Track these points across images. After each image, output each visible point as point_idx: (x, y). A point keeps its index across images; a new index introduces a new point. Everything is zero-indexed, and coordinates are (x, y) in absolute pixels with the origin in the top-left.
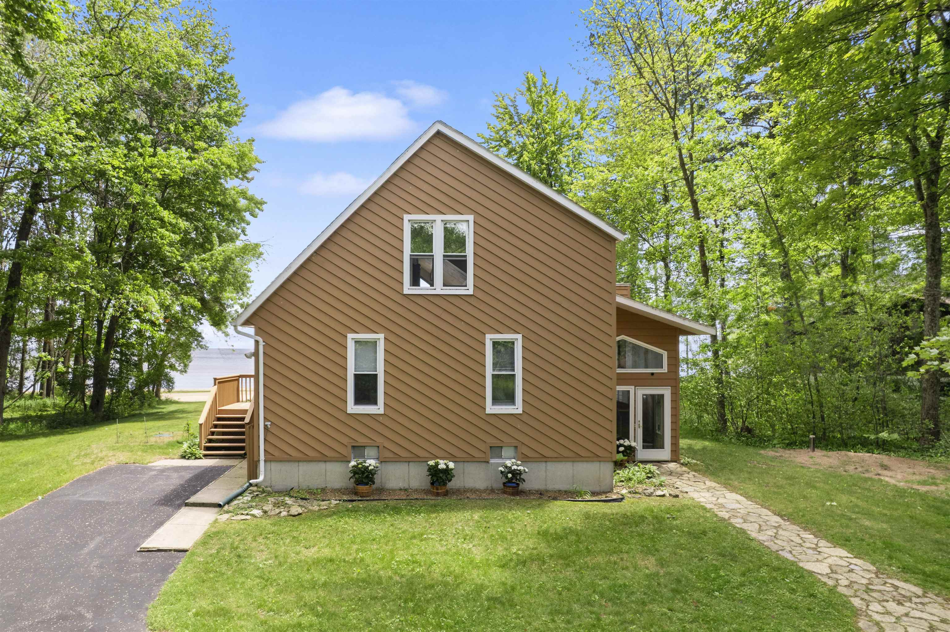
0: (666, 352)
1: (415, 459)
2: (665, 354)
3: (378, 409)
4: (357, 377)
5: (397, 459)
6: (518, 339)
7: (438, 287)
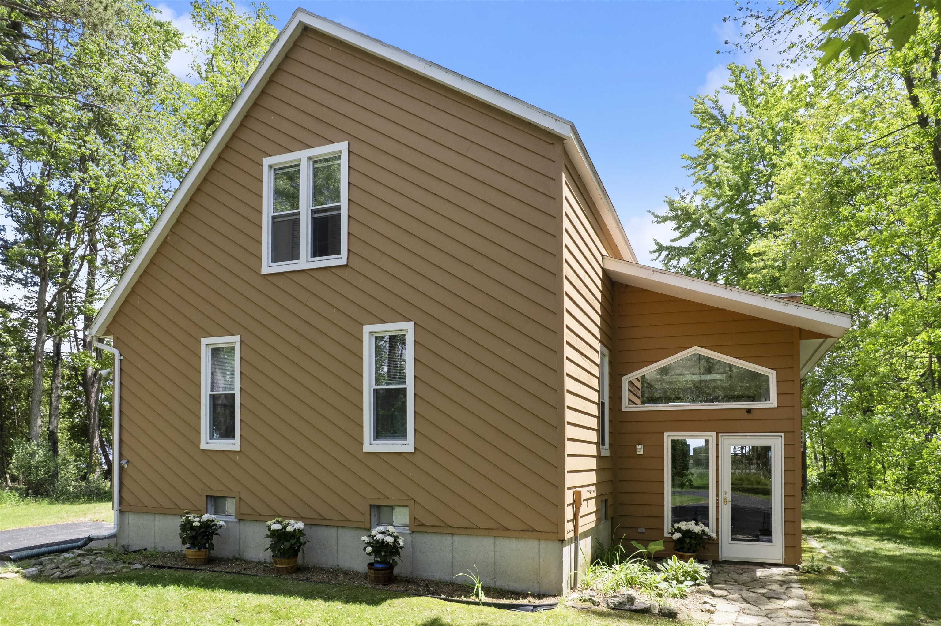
0: (774, 372)
2: (772, 375)
3: (234, 444)
5: (256, 518)
6: (409, 330)
7: (305, 260)
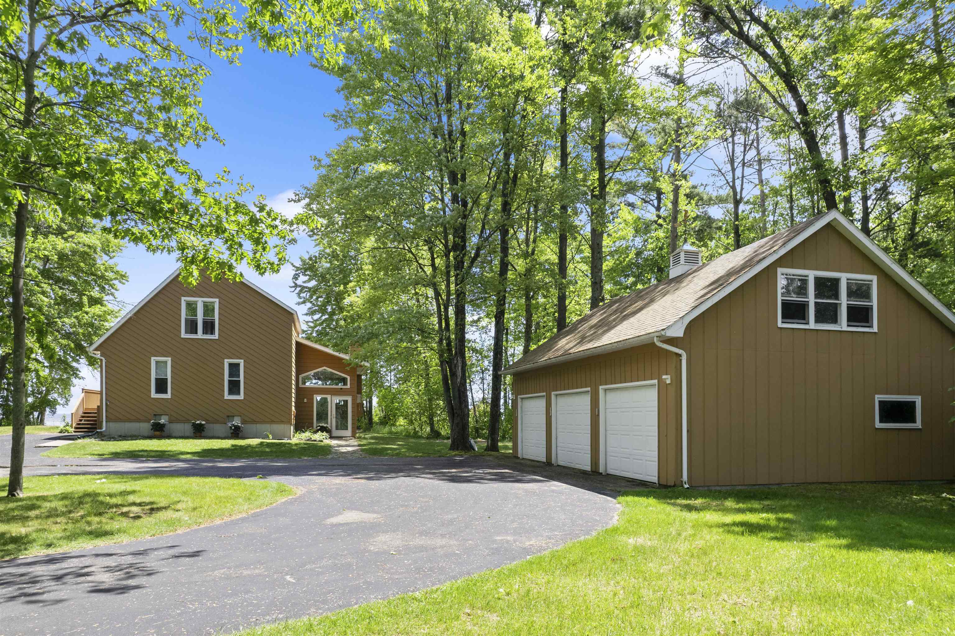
1: (187, 421)
2: (348, 378)
3: (168, 396)
4: (157, 380)
5: (178, 421)
6: (241, 362)
7: (200, 335)
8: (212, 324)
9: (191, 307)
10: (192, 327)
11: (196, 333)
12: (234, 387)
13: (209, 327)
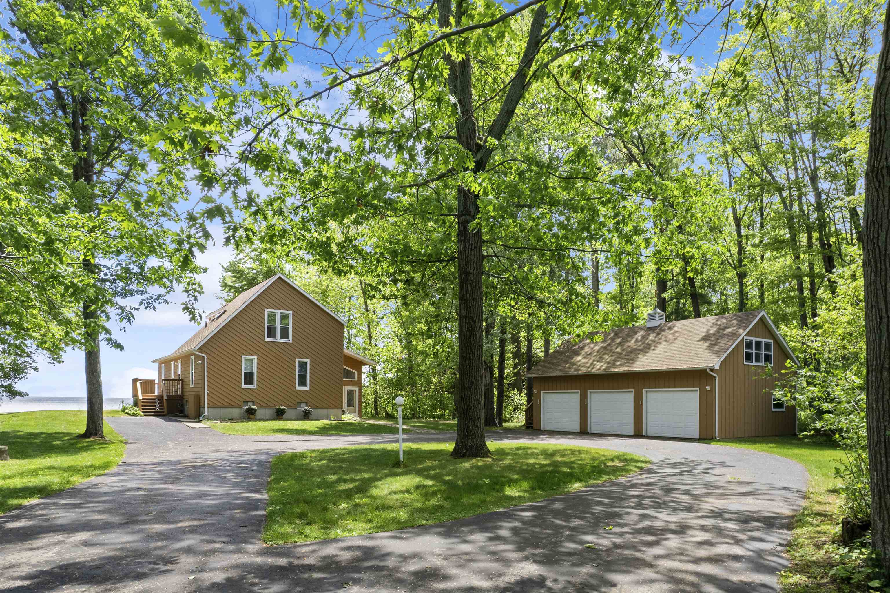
1: (269, 406)
2: (356, 373)
3: (255, 386)
4: (246, 374)
5: (261, 407)
6: (308, 361)
7: (278, 339)
8: (287, 330)
9: (272, 317)
10: (271, 332)
11: (275, 337)
12: (303, 381)
13: (285, 334)
